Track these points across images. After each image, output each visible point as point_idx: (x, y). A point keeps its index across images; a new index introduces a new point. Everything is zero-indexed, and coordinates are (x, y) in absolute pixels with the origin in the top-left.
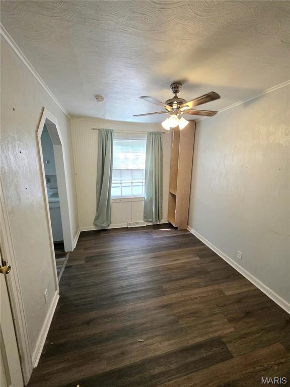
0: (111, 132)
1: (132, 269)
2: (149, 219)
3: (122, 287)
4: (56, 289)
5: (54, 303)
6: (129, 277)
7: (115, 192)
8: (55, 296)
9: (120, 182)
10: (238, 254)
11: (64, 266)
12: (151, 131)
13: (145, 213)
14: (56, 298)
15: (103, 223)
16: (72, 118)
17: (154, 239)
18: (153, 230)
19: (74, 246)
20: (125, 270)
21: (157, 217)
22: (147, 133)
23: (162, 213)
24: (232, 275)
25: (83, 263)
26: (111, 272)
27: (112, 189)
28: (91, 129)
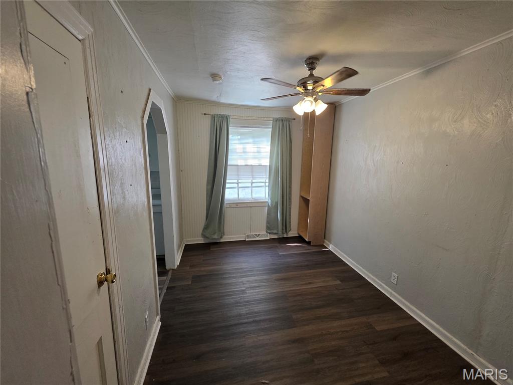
0: (226, 118)
1: (253, 293)
2: (273, 229)
3: (240, 315)
4: (157, 315)
5: (155, 332)
6: (248, 303)
7: (230, 194)
8: (156, 324)
9: (236, 181)
10: (393, 277)
11: (166, 287)
12: (277, 117)
13: (268, 222)
14: (157, 326)
15: (214, 234)
16: (179, 101)
17: (281, 256)
18: (278, 245)
19: (178, 262)
20: (243, 294)
21: (284, 228)
22: (272, 119)
23: (290, 222)
24: (385, 305)
25: (190, 283)
26: (226, 296)
27: (226, 190)
28: (202, 114)
